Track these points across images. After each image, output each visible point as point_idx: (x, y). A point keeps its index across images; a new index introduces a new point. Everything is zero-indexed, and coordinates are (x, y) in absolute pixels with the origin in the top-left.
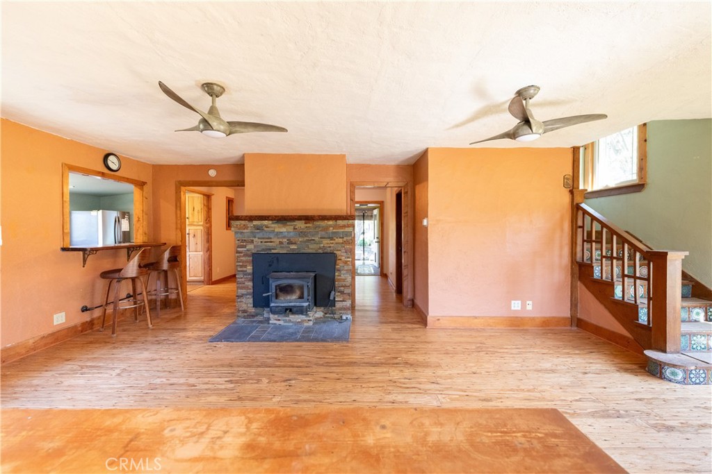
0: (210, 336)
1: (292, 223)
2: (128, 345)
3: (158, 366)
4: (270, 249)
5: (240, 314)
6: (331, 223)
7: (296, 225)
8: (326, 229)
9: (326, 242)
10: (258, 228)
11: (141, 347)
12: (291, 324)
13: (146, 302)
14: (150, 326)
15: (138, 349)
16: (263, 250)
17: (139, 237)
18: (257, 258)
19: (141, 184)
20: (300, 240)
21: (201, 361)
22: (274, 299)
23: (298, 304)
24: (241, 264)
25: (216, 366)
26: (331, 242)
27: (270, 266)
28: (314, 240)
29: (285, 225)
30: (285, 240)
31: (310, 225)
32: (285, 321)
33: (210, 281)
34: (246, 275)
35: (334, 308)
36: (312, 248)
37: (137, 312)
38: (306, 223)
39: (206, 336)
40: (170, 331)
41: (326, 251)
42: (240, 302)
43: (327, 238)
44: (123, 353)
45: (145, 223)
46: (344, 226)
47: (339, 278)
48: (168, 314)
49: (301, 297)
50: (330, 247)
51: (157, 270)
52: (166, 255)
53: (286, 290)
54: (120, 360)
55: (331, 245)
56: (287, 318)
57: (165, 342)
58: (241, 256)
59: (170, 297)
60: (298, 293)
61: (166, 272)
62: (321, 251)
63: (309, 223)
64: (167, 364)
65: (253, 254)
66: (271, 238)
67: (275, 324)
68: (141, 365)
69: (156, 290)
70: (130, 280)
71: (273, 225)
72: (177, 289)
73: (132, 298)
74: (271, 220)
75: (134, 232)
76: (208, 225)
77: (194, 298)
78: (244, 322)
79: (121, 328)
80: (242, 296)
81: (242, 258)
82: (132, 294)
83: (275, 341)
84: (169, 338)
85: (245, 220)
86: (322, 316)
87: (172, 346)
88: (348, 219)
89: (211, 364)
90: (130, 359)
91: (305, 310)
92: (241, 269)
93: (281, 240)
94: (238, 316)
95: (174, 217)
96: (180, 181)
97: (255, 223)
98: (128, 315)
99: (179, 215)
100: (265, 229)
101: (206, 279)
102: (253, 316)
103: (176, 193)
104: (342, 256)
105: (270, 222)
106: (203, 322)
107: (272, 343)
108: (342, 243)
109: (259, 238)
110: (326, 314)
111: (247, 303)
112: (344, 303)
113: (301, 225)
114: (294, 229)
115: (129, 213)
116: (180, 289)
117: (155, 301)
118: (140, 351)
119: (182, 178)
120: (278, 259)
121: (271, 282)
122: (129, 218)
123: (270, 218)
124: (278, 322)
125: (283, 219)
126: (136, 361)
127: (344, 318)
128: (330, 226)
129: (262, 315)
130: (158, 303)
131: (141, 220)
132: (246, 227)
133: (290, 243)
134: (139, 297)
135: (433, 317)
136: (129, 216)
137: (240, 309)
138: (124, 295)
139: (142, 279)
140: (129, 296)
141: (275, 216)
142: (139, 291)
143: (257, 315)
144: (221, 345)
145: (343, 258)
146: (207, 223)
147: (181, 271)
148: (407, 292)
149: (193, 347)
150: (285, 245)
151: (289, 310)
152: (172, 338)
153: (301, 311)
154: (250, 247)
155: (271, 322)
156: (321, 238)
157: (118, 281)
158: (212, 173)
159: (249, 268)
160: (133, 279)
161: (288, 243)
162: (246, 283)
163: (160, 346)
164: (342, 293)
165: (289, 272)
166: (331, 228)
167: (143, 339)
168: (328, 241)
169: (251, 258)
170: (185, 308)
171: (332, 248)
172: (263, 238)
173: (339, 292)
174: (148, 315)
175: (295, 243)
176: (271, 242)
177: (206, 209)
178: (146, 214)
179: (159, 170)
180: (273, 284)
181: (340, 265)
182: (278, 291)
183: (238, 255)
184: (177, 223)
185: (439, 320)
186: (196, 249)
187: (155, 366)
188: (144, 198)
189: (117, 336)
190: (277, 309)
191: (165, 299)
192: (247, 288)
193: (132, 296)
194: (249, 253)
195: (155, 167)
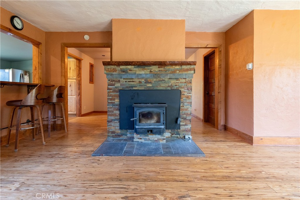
0: (92, 151)
1: (149, 68)
2: (27, 159)
3: (54, 180)
4: (132, 87)
5: (110, 134)
6: (177, 67)
7: (151, 69)
8: (174, 72)
9: (173, 82)
10: (123, 71)
11: (38, 160)
12: (150, 142)
13: (41, 125)
14: (44, 143)
15: (35, 162)
16: (127, 87)
17: (36, 80)
18: (123, 93)
19: (37, 44)
20: (154, 80)
21: (91, 174)
22: (138, 122)
23: (156, 127)
24: (111, 97)
25: (107, 180)
26: (177, 81)
27: (132, 99)
28: (164, 80)
29: (144, 69)
30: (143, 80)
31: (162, 69)
32: (146, 140)
33: (80, 114)
34: (114, 106)
35: (179, 130)
36: (162, 86)
37: (35, 133)
38: (159, 68)
39: (89, 151)
40: (60, 147)
41: (173, 88)
42: (110, 125)
43: (174, 79)
44: (23, 166)
45: (40, 71)
46: (187, 70)
47: (183, 108)
48: (56, 134)
49: (158, 121)
50: (176, 85)
51: (49, 103)
52: (55, 92)
53: (147, 116)
54: (20, 173)
55: (177, 84)
56: (147, 138)
57: (57, 156)
58: (110, 92)
59: (57, 123)
60: (155, 119)
61: (54, 104)
62: (169, 88)
63: (162, 68)
64: (61, 178)
65: (120, 91)
66: (133, 79)
67: (138, 142)
68: (39, 178)
69: (48, 118)
70: (29, 108)
71: (135, 69)
72: (62, 117)
73: (31, 123)
74: (134, 65)
75: (33, 77)
76: (79, 79)
77: (72, 124)
78: (113, 140)
79: (22, 144)
80: (111, 121)
81: (111, 93)
82: (30, 120)
83: (145, 155)
84: (59, 152)
85: (114, 65)
86: (170, 136)
87: (63, 159)
88: (191, 65)
89: (101, 177)
90: (29, 172)
91: (162, 131)
92: (111, 101)
93: (140, 80)
94: (108, 136)
95: (60, 68)
96: (64, 43)
97: (122, 67)
98: (28, 135)
99: (63, 67)
100: (129, 72)
101: (78, 113)
102: (119, 136)
103: (62, 51)
104: (184, 92)
105: (133, 67)
106: (83, 140)
107: (144, 157)
108: (185, 83)
109: (124, 79)
110: (173, 134)
111: (115, 126)
112: (186, 127)
113: (155, 69)
114: (151, 72)
115: (29, 72)
116: (64, 117)
117: (47, 125)
118: (37, 164)
119: (65, 41)
120: (138, 94)
121: (135, 110)
122: (29, 75)
123: (133, 64)
124: (140, 140)
125: (142, 64)
126: (34, 174)
127: (187, 137)
128: (177, 70)
129: (126, 135)
130: (50, 127)
131: (37, 68)
132: (115, 70)
133: (147, 82)
134: (35, 122)
135: (258, 137)
136: (29, 74)
137: (110, 130)
138: (25, 120)
139: (38, 107)
140: (28, 122)
141: (138, 62)
142: (35, 117)
143: (122, 135)
144: (103, 158)
145: (186, 94)
146: (78, 78)
147: (64, 105)
148: (221, 120)
149: (81, 160)
150: (143, 83)
151: (151, 131)
152: (62, 153)
153: (160, 132)
154: (118, 85)
155: (134, 140)
156: (170, 79)
157: (21, 108)
158: (87, 37)
159: (117, 101)
160: (32, 107)
161: (145, 83)
162: (115, 112)
163: (53, 160)
164: (185, 119)
165: (146, 103)
166: (178, 72)
167: (39, 153)
168: (175, 81)
169: (118, 93)
170: (67, 131)
171: (177, 87)
172: (127, 79)
173: (182, 118)
174: (43, 135)
175: (151, 83)
176: (133, 82)
177: (78, 68)
178: (41, 65)
179: (50, 35)
180: (137, 112)
181: (183, 99)
182: (141, 116)
183: (109, 91)
184: (62, 72)
185: (262, 139)
186: (72, 93)
187: (51, 180)
188: (40, 53)
189: (18, 151)
190: (141, 130)
191: (54, 124)
192: (115, 115)
193: (31, 121)
194: (117, 89)
195: (47, 33)
